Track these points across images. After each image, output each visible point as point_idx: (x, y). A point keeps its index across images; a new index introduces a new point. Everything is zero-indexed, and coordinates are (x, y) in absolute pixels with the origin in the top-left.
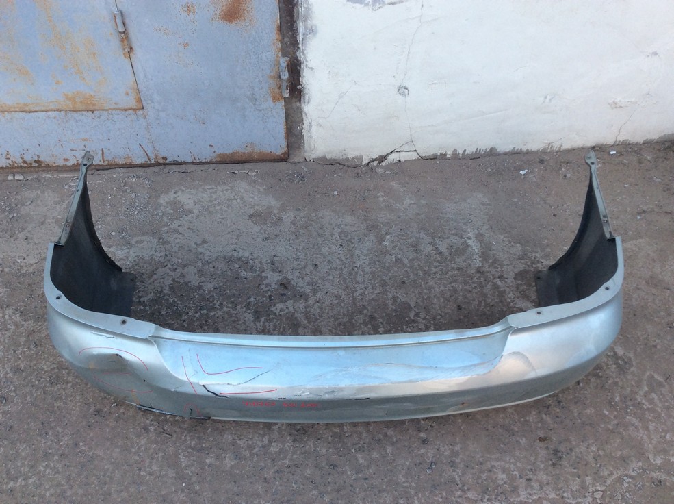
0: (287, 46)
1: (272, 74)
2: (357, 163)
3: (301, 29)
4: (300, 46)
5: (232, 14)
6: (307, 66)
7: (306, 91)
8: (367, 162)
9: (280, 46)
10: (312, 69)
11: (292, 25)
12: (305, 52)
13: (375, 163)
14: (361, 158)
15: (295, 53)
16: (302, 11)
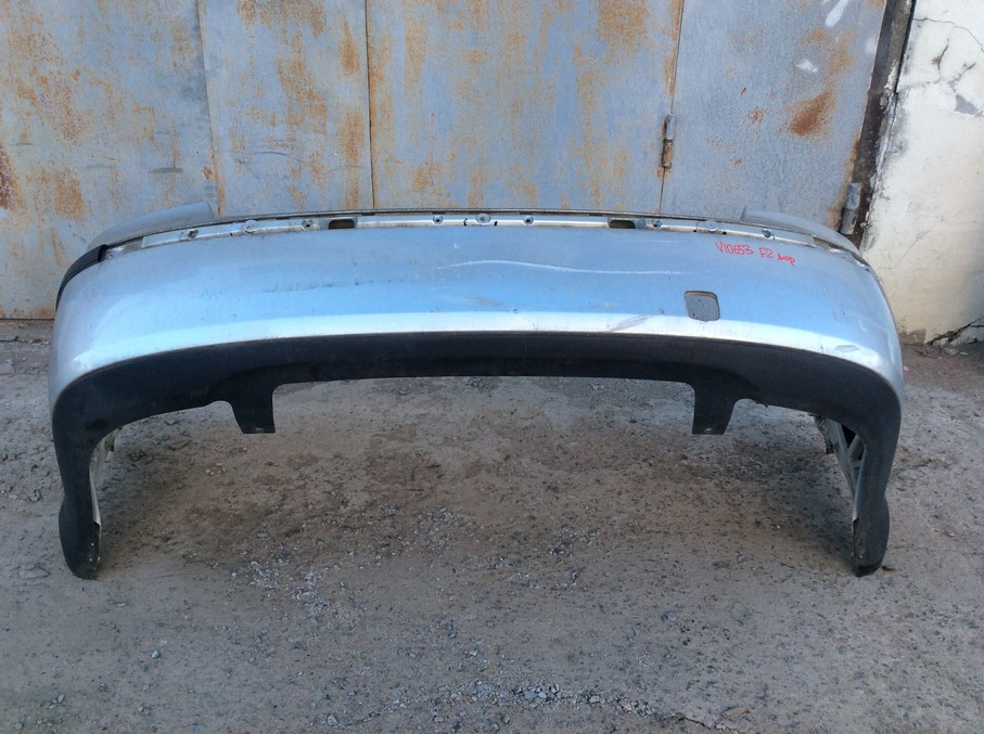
0: (860, 170)
1: (833, 206)
2: (917, 341)
3: (884, 148)
4: (878, 169)
5: (807, 123)
6: (882, 194)
7: (871, 230)
8: (931, 340)
9: (851, 167)
10: (888, 199)
11: (874, 144)
12: (884, 177)
13: (943, 341)
14: (922, 334)
15: (868, 179)
16: (892, 123)
